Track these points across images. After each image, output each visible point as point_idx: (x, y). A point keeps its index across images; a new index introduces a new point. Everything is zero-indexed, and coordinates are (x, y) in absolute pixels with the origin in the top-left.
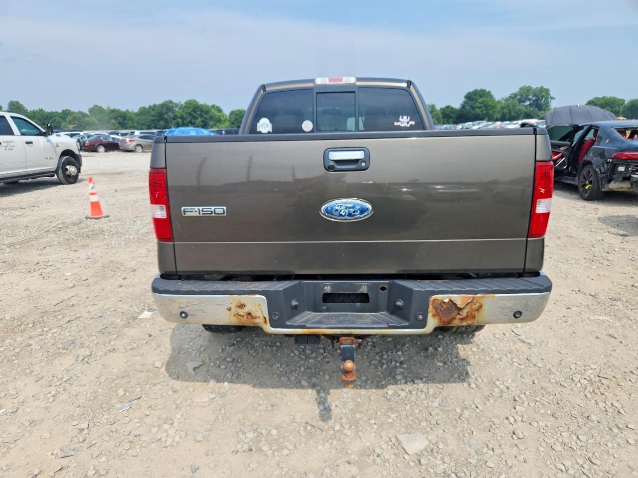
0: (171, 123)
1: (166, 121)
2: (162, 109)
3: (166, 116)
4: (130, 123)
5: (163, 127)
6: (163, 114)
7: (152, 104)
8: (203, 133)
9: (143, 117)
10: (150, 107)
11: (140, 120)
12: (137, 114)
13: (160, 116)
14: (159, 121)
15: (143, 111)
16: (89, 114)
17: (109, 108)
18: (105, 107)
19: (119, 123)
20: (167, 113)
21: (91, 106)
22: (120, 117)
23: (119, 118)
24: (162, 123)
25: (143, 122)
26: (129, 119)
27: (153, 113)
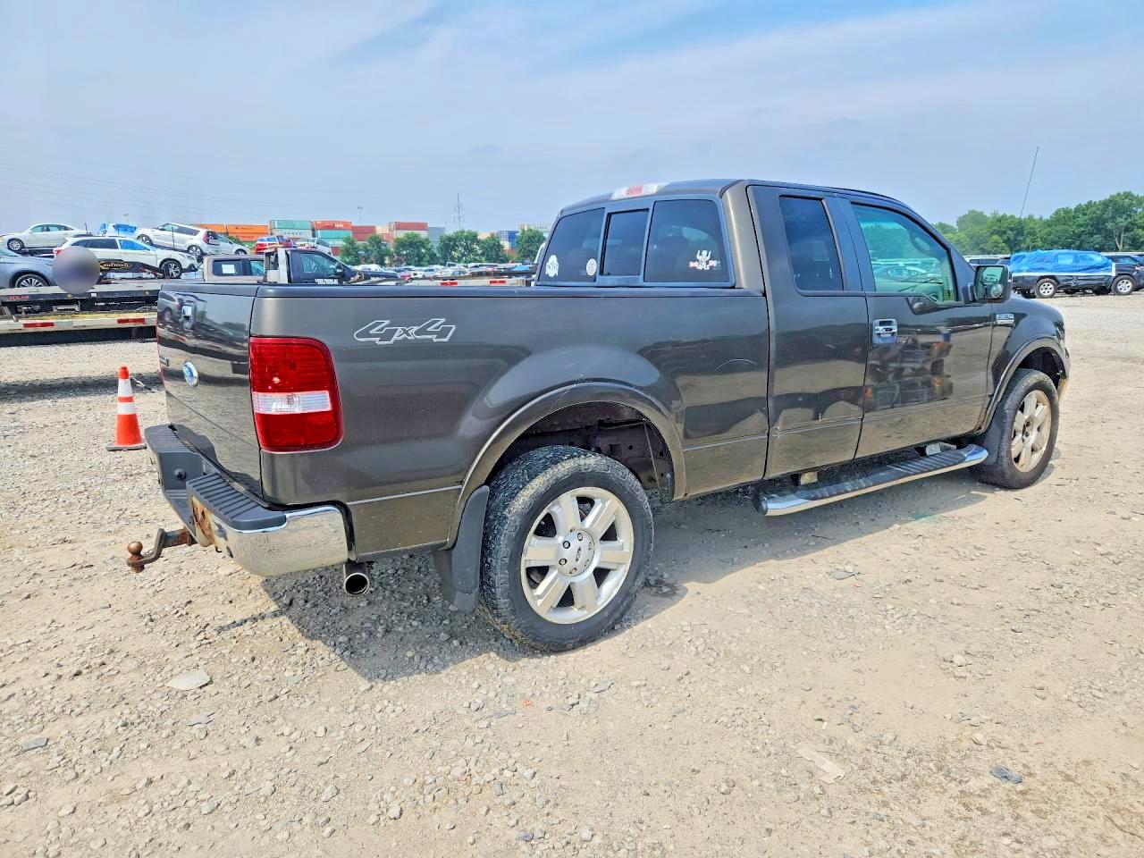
0: (1119, 237)
1: (1109, 235)
2: (1104, 211)
3: (1109, 225)
4: (1028, 241)
5: (1097, 246)
6: (1105, 221)
7: (1084, 202)
8: (1091, 259)
9: (1058, 228)
10: (1078, 209)
11: (1050, 234)
12: (1048, 224)
13: (1098, 225)
14: (1091, 235)
15: (1063, 217)
16: (956, 227)
17: (995, 214)
18: (988, 214)
19: (1007, 241)
20: (1113, 218)
21: (964, 212)
22: (1011, 229)
23: (1009, 232)
24: (1098, 238)
25: (1056, 239)
26: (1030, 233)
27: (1081, 219)
